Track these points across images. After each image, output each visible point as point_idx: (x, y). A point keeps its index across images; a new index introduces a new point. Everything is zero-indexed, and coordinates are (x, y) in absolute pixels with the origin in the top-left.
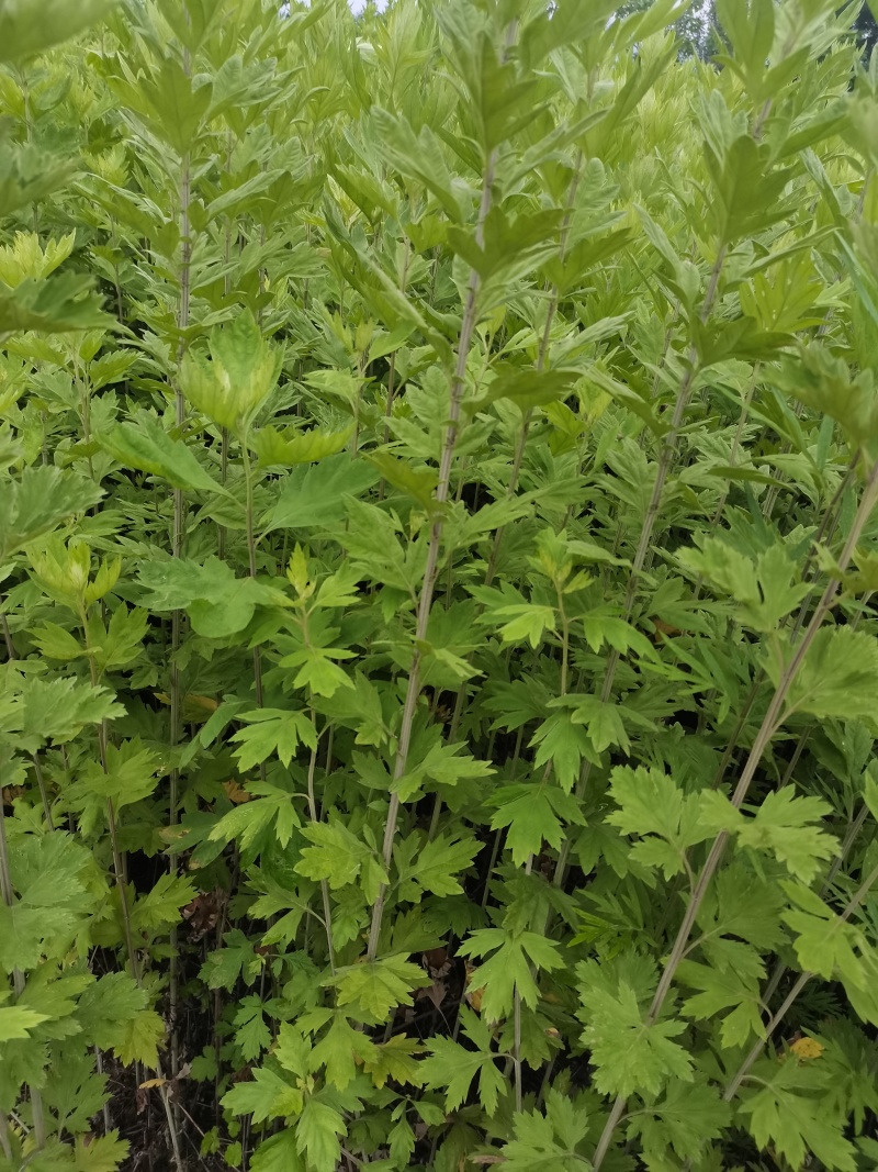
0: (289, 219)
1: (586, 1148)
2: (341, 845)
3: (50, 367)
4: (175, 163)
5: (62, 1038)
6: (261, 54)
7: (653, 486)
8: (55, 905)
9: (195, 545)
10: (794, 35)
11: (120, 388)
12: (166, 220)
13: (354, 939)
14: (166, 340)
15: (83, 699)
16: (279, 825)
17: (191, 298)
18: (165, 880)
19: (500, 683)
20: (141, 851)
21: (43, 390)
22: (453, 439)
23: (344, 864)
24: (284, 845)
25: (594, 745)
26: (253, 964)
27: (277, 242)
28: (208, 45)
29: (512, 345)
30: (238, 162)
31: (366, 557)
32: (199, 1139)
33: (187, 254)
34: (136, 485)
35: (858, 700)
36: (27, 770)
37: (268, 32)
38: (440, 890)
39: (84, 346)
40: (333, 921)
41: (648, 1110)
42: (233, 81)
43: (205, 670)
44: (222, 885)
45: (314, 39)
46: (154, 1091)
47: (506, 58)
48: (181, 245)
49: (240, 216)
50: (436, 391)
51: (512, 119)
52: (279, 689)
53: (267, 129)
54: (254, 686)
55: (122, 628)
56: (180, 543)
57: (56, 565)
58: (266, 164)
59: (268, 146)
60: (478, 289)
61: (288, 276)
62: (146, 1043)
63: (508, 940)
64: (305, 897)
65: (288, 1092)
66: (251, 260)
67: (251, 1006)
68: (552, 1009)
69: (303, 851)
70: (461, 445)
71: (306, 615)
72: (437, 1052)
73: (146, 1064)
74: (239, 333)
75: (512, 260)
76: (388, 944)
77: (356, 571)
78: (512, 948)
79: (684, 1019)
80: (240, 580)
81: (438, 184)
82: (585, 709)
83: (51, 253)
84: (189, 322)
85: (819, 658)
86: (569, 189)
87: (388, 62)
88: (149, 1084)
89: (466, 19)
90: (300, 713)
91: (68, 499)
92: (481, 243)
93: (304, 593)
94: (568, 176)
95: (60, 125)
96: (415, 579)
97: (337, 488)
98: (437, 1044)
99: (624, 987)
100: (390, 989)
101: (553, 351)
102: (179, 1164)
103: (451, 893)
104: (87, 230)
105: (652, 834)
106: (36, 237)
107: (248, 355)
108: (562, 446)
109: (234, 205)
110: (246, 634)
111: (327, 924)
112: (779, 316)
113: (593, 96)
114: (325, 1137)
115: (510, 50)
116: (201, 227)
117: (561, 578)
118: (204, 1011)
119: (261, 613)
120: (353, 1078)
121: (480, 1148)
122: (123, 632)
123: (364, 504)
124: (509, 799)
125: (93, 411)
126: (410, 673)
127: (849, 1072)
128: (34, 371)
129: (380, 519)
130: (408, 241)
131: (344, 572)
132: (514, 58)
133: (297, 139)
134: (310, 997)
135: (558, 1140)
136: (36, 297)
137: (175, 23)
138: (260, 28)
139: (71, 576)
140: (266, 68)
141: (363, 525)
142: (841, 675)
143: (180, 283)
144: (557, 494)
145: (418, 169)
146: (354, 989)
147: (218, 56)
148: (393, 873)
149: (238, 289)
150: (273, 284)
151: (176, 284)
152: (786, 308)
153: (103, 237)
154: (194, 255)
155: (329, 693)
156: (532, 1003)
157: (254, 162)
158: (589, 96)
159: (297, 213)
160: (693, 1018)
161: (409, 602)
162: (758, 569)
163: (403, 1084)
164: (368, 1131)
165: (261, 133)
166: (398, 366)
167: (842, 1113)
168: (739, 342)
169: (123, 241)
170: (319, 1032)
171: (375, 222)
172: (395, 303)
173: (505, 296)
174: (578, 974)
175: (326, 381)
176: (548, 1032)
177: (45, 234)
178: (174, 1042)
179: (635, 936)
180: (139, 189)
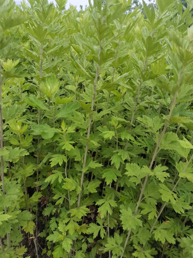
0: (63, 55)
1: (122, 245)
2: (72, 182)
3: (14, 86)
4: (40, 44)
6: (57, 22)
7: (134, 106)
8: (14, 194)
9: (43, 122)
10: (159, 16)
11: (28, 91)
12: (38, 56)
13: (75, 203)
14: (38, 80)
16: (59, 179)
17: (43, 72)
18: (35, 193)
19: (105, 148)
20: (30, 187)
21: (12, 91)
22: (94, 98)
23: (72, 186)
24: (60, 183)
25: (123, 159)
26: (54, 210)
27: (60, 60)
28: (47, 21)
29: (107, 79)
30: (52, 44)
31: (77, 122)
32: (42, 251)
33: (42, 63)
34: (31, 112)
35: (173, 146)
36: (7, 170)
37: (59, 18)
38: (92, 192)
39: (21, 82)
40: (70, 199)
41: (135, 235)
42: (51, 28)
43: (44, 149)
44: (47, 195)
45: (68, 18)
46: (32, 239)
47: (104, 23)
48: (41, 61)
49: (53, 55)
50: (91, 88)
51: (105, 34)
52: (60, 151)
53: (59, 37)
54: (54, 151)
55: (27, 139)
56: (40, 122)
57: (14, 126)
58: (58, 44)
59: (59, 41)
60: (99, 68)
61: (63, 67)
62: (31, 228)
63: (106, 202)
64: (65, 195)
65: (60, 236)
66: (55, 63)
67: (53, 219)
68: (116, 217)
69: (64, 183)
70: (96, 99)
71: (65, 135)
72: (92, 226)
73: (31, 233)
74: (52, 78)
75: (105, 62)
76: (82, 204)
77: (75, 125)
78: (107, 203)
79: (141, 214)
80: (52, 128)
81: (91, 47)
82: (121, 152)
83: (14, 63)
84: (42, 76)
85: (166, 139)
86: (117, 47)
87: (83, 23)
88: (31, 238)
89: (96, 15)
90: (64, 155)
91: (19, 111)
92: (99, 58)
93: (64, 130)
94: (117, 45)
95: (16, 37)
96: (87, 127)
97: (71, 109)
99: (129, 209)
100: (82, 213)
101: (115, 80)
102: (37, 255)
103: (94, 192)
104: (21, 58)
105: (134, 176)
106: (12, 60)
107: (54, 83)
108: (117, 100)
109: (52, 52)
110: (53, 138)
111: (69, 200)
112: (159, 71)
113: (122, 29)
114: (68, 245)
115: (104, 21)
116: (45, 57)
117: (116, 125)
119: (56, 134)
120: (74, 232)
121: (101, 247)
122: (28, 140)
123: (77, 112)
124: (106, 172)
125: (22, 96)
126: (86, 146)
127: (175, 224)
128: (10, 87)
129: (80, 115)
130: (86, 59)
131: (73, 126)
132: (105, 23)
133: (65, 39)
134: (66, 216)
135: (116, 243)
136: (15, 71)
137: (40, 17)
138: (57, 17)
139: (18, 128)
140: (58, 25)
141: (77, 116)
142: (170, 141)
143: (40, 69)
144: (116, 109)
145: (87, 44)
146: (74, 213)
147: (49, 23)
148: (83, 189)
149: (52, 69)
150: (60, 68)
151: (39, 69)
152: (160, 70)
153: (25, 60)
154: (43, 63)
155: (69, 150)
156: (111, 214)
157: (55, 44)
158: (121, 29)
159: (65, 54)
160: (143, 214)
161: (86, 131)
162: (153, 121)
163: (85, 233)
164: (78, 245)
165: (57, 38)
166: (84, 84)
167: (173, 232)
168: (150, 77)
169: (29, 61)
170: (67, 223)
171: (80, 55)
172: (83, 71)
173: (104, 69)
174: (120, 208)
175: (69, 87)
176: (115, 221)
177: (13, 59)
178: (37, 230)
179: (132, 199)
180: (32, 50)
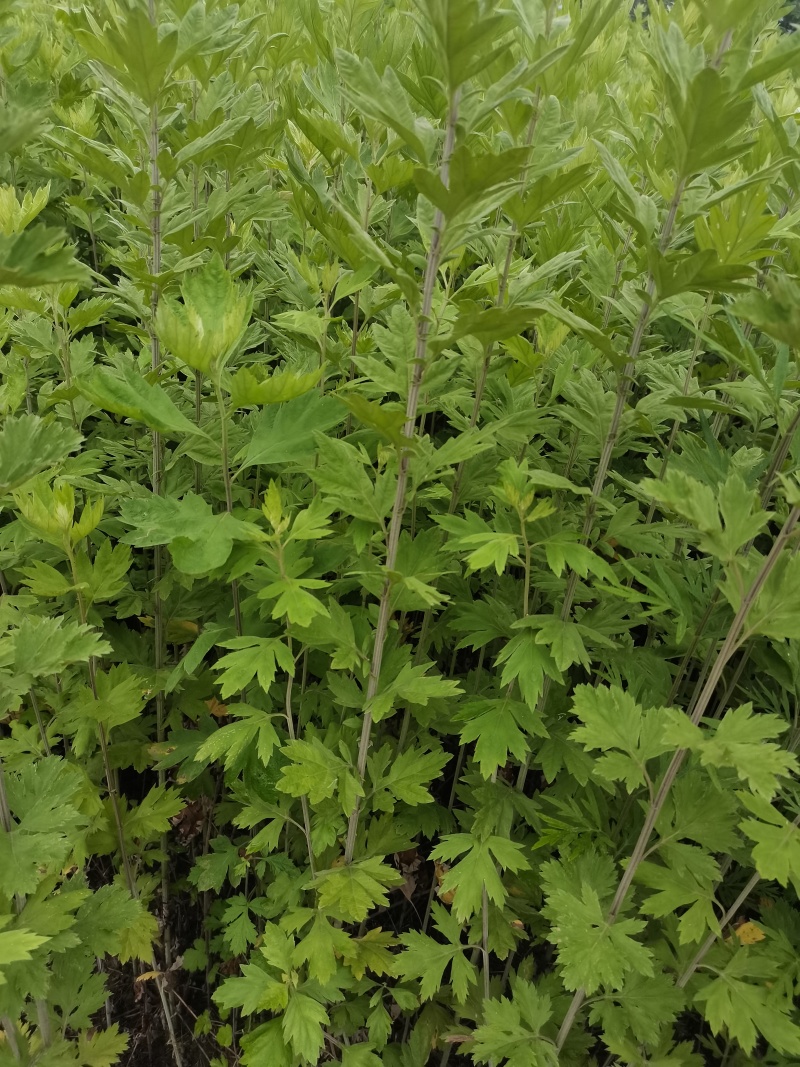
0: (252, 164)
1: (551, 1030)
2: (318, 760)
3: (30, 315)
4: (144, 113)
5: (62, 951)
7: (612, 415)
8: (51, 831)
9: (173, 481)
11: (97, 331)
12: (136, 169)
13: (332, 844)
14: (140, 286)
15: (70, 637)
16: (260, 744)
17: (163, 245)
18: (154, 793)
19: (465, 603)
20: (131, 767)
21: (24, 338)
22: (420, 376)
23: (322, 779)
24: (265, 763)
25: (558, 664)
26: (238, 867)
27: (242, 188)
29: (472, 281)
30: (203, 111)
31: (337, 492)
32: (192, 1022)
33: (158, 202)
34: (115, 421)
38: (411, 800)
39: (61, 295)
40: (312, 828)
41: (608, 996)
42: (197, 30)
43: (186, 598)
44: (208, 794)
46: (150, 985)
48: (151, 193)
49: (205, 164)
50: (401, 329)
51: (476, 57)
52: (256, 615)
53: (230, 77)
54: (233, 613)
55: (107, 563)
56: (159, 480)
57: (43, 507)
58: (230, 111)
59: (231, 94)
60: (442, 229)
61: (252, 220)
62: (142, 941)
63: (476, 845)
64: (286, 808)
65: (274, 987)
66: (219, 205)
67: (238, 905)
69: (283, 769)
70: (426, 382)
71: (282, 548)
72: (411, 945)
73: (142, 960)
74: (210, 278)
75: (477, 199)
76: (364, 847)
77: (328, 504)
78: (480, 852)
79: (643, 917)
80: (217, 516)
81: (402, 123)
82: (549, 630)
83: (28, 205)
84: (161, 268)
85: (776, 583)
86: (528, 127)
88: (145, 977)
90: (277, 640)
91: (49, 447)
92: (446, 182)
93: (280, 527)
94: (527, 113)
95: (33, 80)
96: (384, 512)
97: (308, 425)
98: (412, 939)
99: (587, 889)
100: (366, 891)
101: (513, 287)
102: (175, 1046)
103: (422, 802)
104: (62, 181)
105: (614, 749)
107: (218, 299)
108: (520, 376)
109: (202, 153)
110: (226, 569)
111: (306, 831)
112: (732, 249)
113: (551, 32)
114: (310, 1027)
116: (170, 175)
117: (524, 506)
118: (193, 904)
119: (239, 548)
120: (335, 971)
121: (451, 1028)
122: (108, 568)
123: (333, 440)
124: (476, 715)
125: (72, 354)
126: (381, 599)
127: (794, 959)
128: (15, 318)
129: (349, 454)
130: (369, 182)
131: (316, 507)
133: (257, 86)
134: (292, 898)
135: (524, 1024)
136: (9, 251)
139: (57, 516)
140: (228, 15)
141: (334, 460)
142: (797, 598)
143: (153, 231)
144: (517, 425)
145: (383, 110)
146: (333, 892)
147: (182, 5)
148: (368, 785)
149: (207, 234)
150: (239, 227)
151: (147, 231)
152: (740, 240)
153: (77, 187)
154: (164, 204)
155: (306, 623)
156: (500, 903)
157: (219, 110)
158: (547, 32)
159: (260, 158)
160: (652, 916)
161: (379, 533)
162: (719, 498)
163: (380, 975)
164: (348, 1015)
165: (224, 81)
166: (362, 304)
167: (790, 999)
168: (699, 275)
169: (96, 190)
170: (302, 930)
171: (334, 164)
172: (363, 245)
173: (468, 235)
174: (542, 875)
175: (296, 319)
176: (513, 924)
177: (22, 186)
178: (167, 936)
179: (594, 837)
180: (109, 140)
